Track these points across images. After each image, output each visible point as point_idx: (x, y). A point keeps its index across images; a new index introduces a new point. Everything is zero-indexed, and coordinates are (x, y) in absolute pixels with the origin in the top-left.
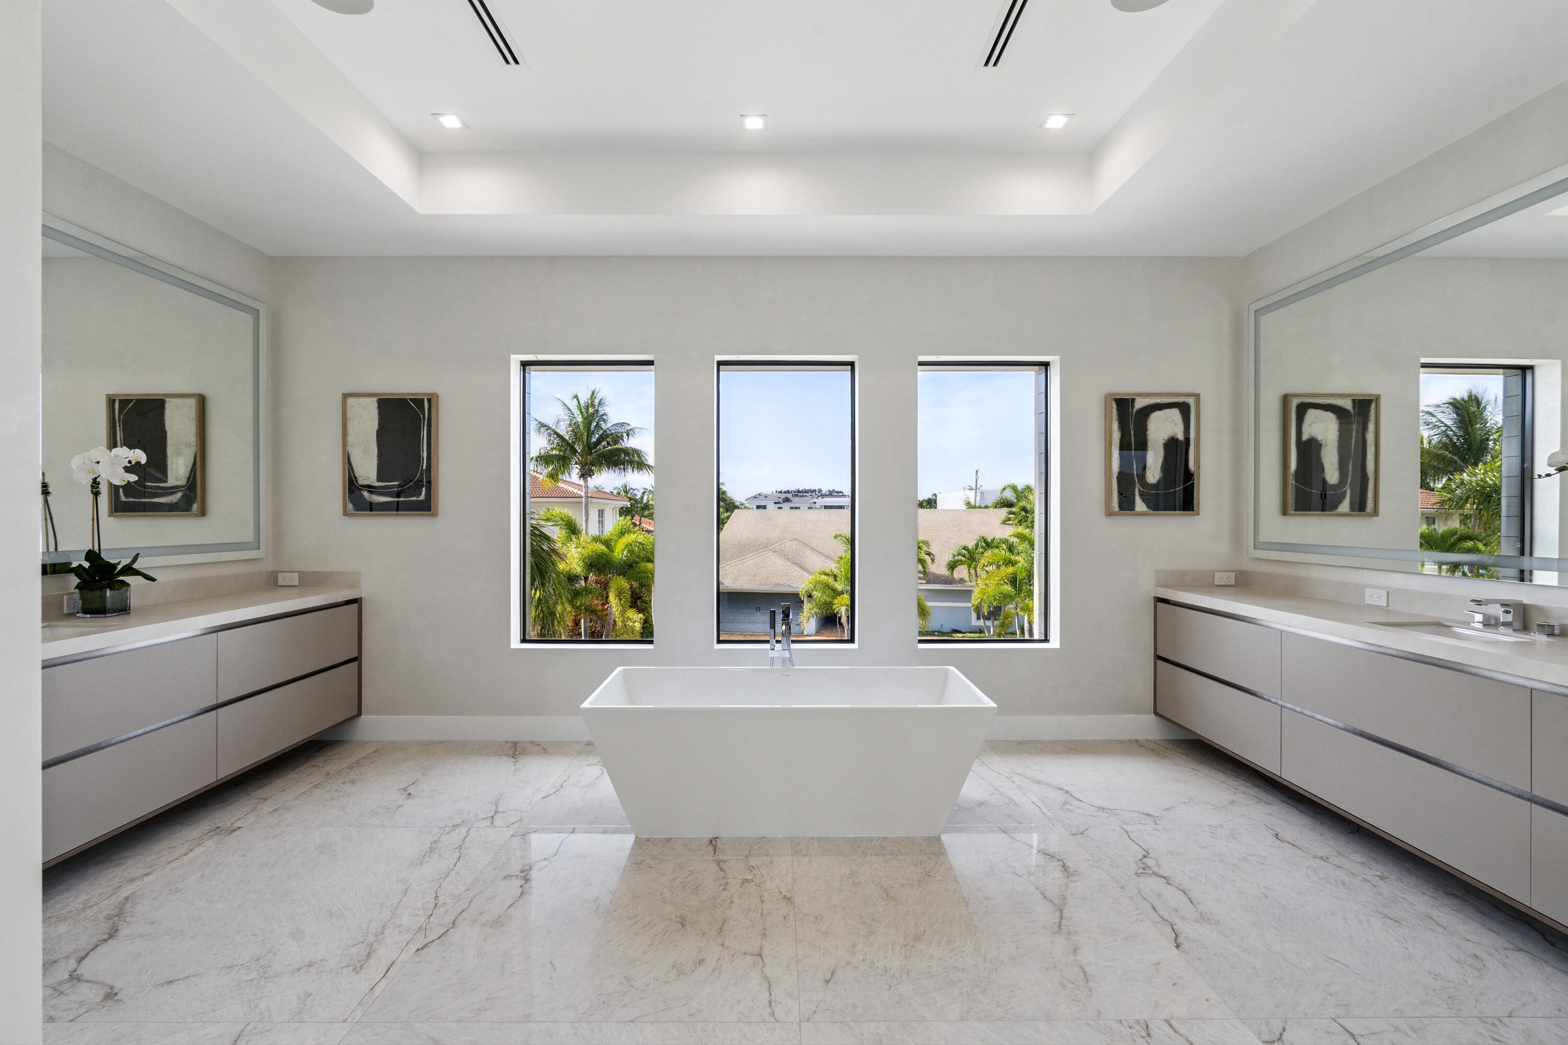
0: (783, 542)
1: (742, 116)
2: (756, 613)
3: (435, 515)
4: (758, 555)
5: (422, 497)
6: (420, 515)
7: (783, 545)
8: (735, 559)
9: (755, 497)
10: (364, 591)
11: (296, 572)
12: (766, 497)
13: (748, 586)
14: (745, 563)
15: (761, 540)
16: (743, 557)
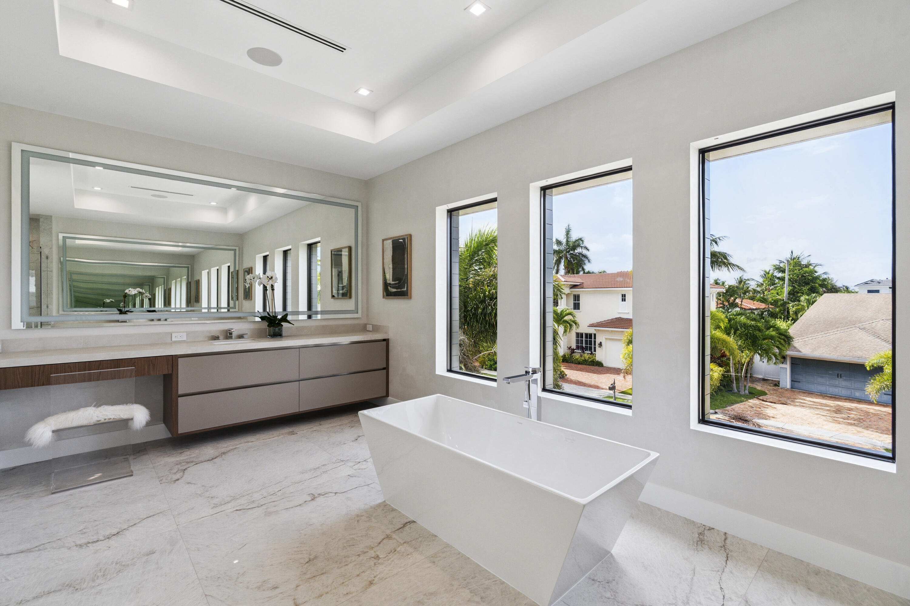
0: (874, 321)
1: (465, 9)
2: (837, 379)
3: (411, 298)
4: (842, 331)
5: (405, 289)
6: (398, 298)
7: (873, 324)
8: (818, 333)
9: (866, 283)
10: (391, 336)
11: (371, 324)
12: (879, 283)
13: (828, 355)
14: (827, 337)
15: (849, 319)
16: (826, 332)
